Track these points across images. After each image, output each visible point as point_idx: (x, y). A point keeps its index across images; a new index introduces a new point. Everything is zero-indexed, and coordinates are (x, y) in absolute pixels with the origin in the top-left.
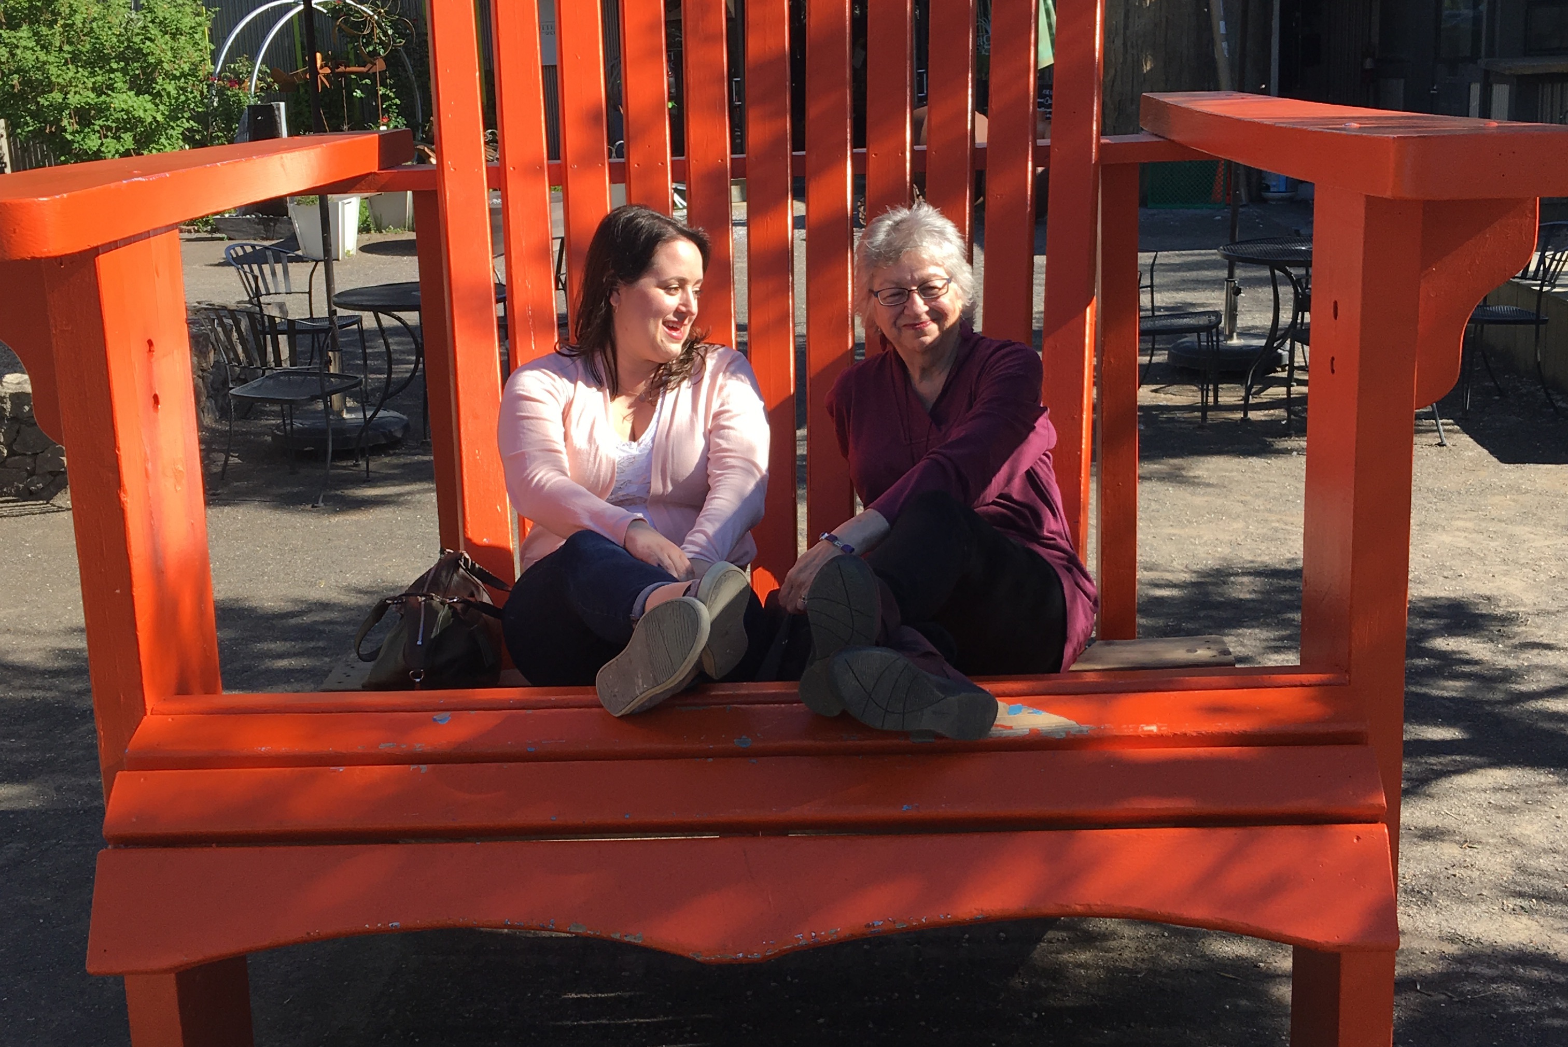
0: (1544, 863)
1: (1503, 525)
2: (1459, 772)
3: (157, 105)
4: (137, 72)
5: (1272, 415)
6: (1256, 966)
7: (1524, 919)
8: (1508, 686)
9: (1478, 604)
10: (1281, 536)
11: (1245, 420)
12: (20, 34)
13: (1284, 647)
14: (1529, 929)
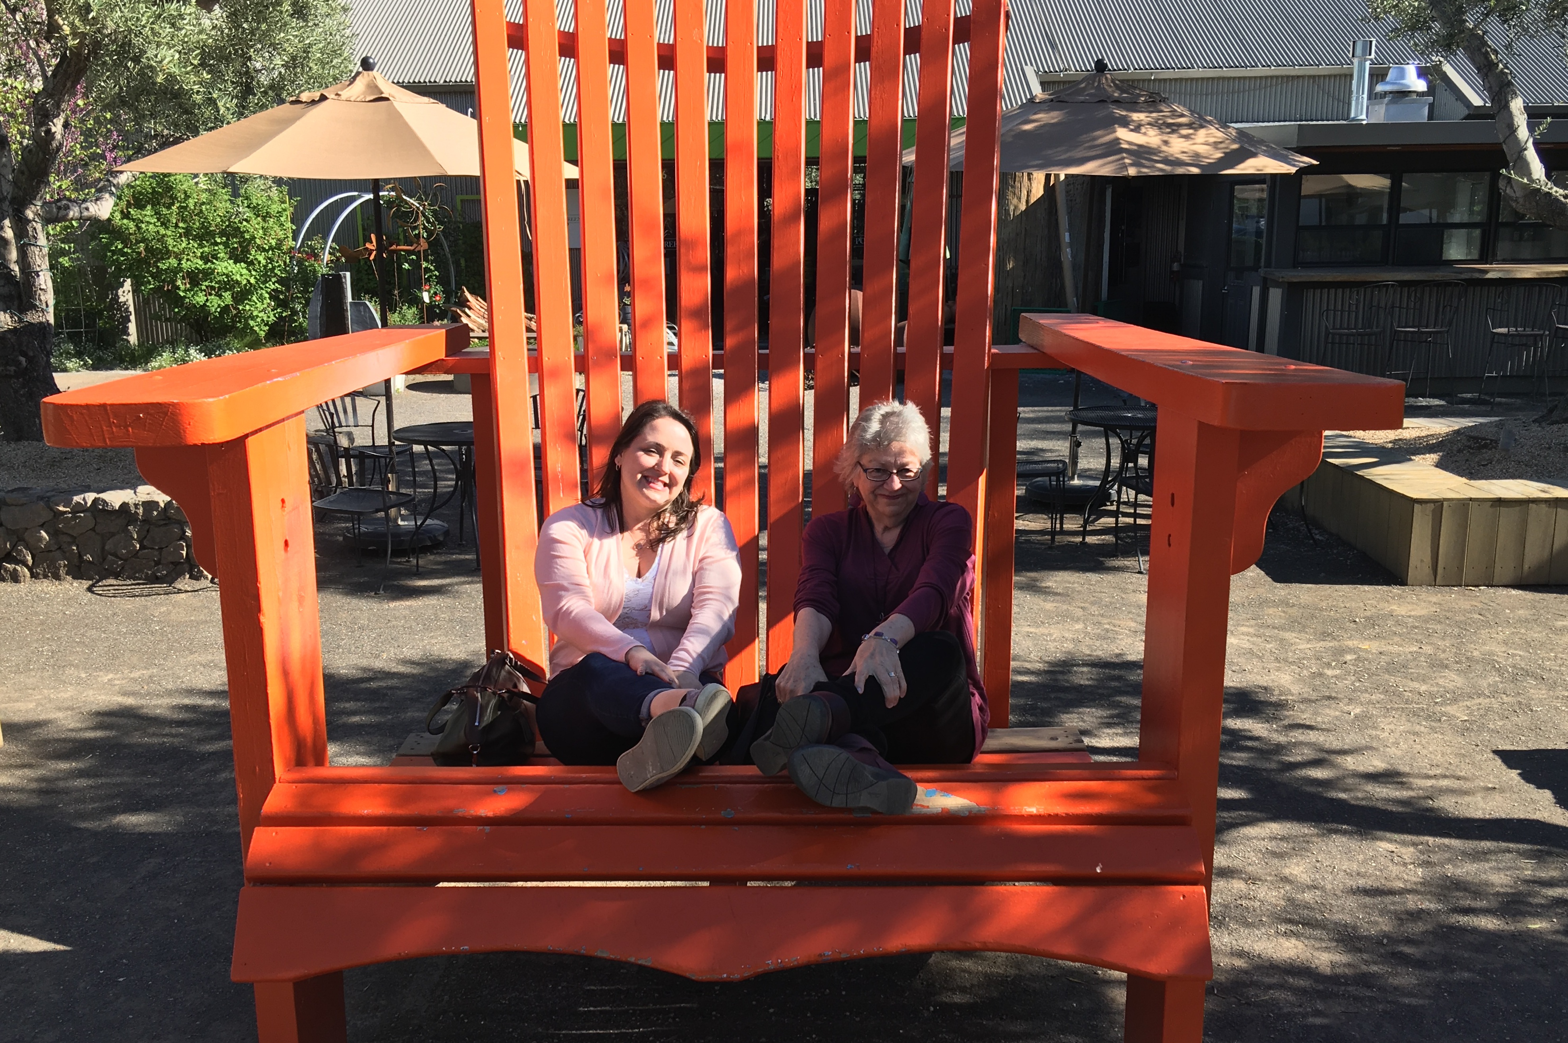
0: (1308, 896)
1: (1276, 631)
2: (1244, 824)
3: (250, 271)
4: (236, 246)
5: (1103, 540)
6: (1095, 973)
7: (1293, 941)
8: (1280, 757)
9: (1257, 693)
10: (1110, 635)
11: (1083, 543)
12: (145, 213)
13: (1114, 723)
14: (1296, 948)
